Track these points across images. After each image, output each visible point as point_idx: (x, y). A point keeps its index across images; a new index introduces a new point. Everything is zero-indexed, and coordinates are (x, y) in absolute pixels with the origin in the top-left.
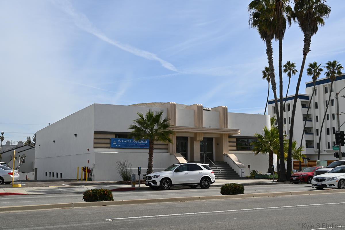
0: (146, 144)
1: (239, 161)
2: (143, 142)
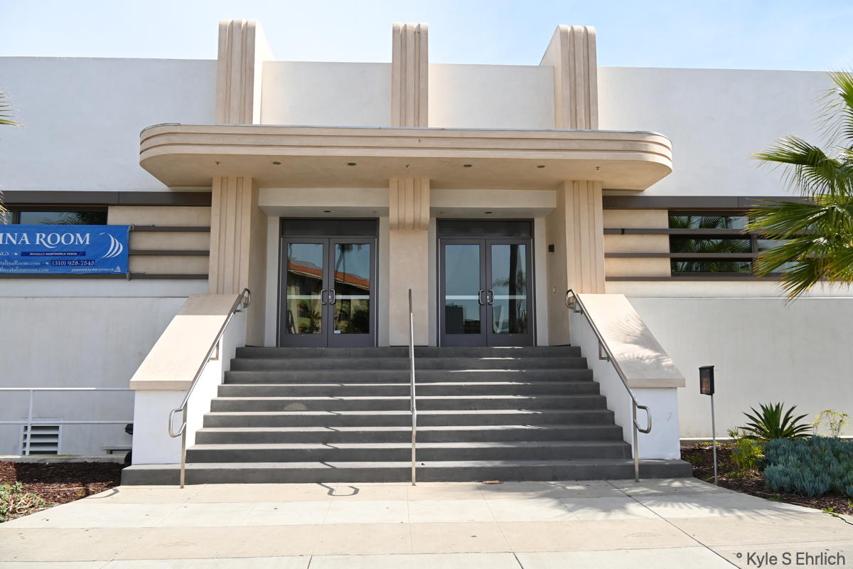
0: (84, 254)
1: (645, 339)
2: (67, 239)
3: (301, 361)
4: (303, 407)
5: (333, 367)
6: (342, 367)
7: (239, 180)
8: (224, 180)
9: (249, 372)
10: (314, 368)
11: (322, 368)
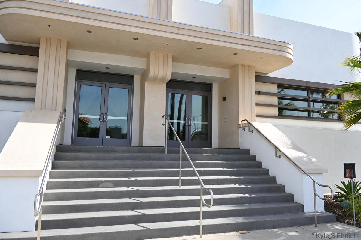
3: (101, 155)
4: (111, 185)
5: (121, 159)
6: (128, 159)
7: (59, 41)
8: (49, 40)
9: (70, 162)
10: (110, 159)
11: (115, 159)
